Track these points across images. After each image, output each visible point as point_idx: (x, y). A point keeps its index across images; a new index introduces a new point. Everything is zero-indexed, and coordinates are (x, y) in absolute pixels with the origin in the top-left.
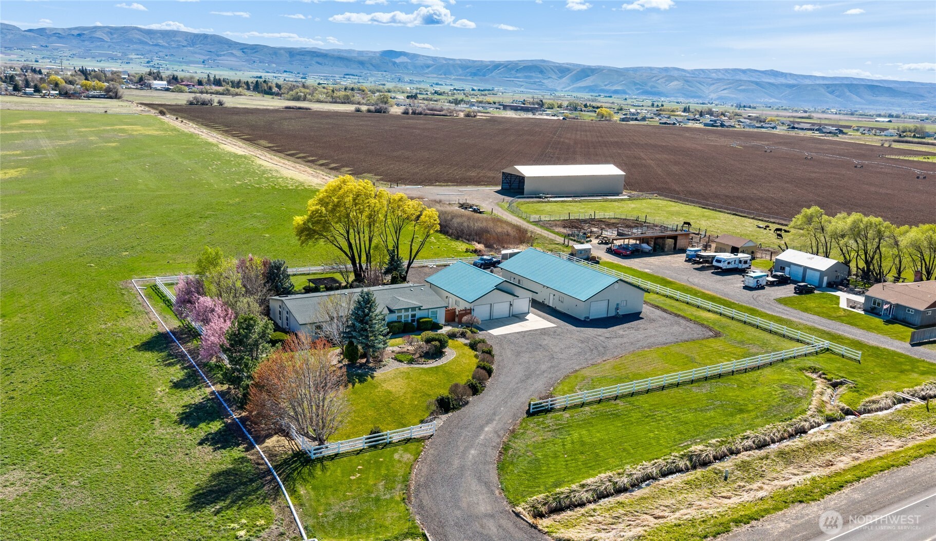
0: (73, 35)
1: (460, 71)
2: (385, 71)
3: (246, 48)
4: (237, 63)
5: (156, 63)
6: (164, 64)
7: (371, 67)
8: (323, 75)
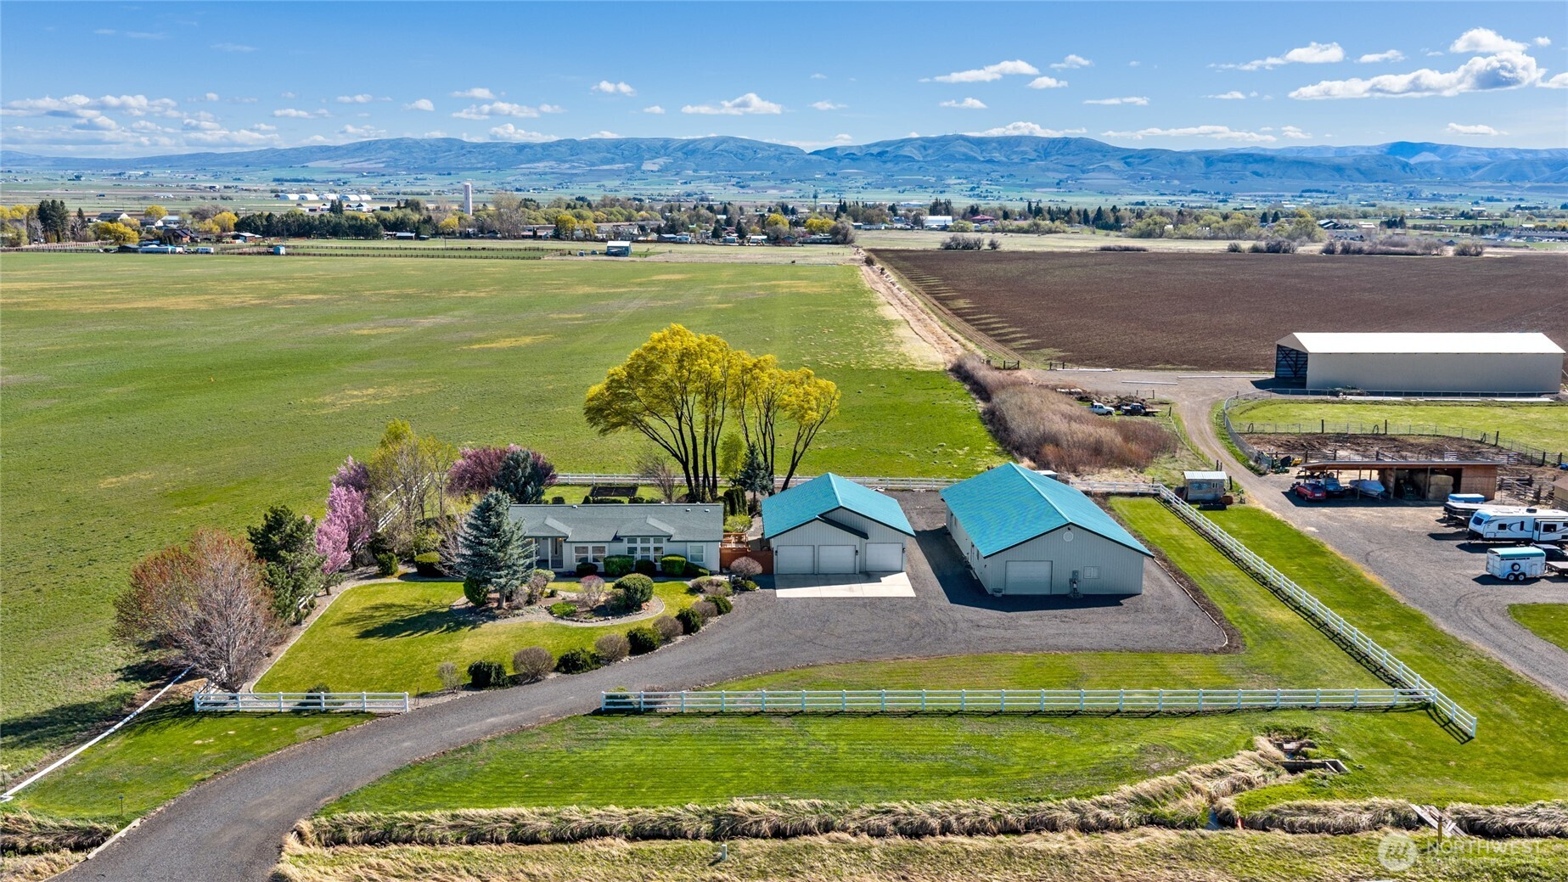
0: (872, 154)
1: (1547, 173)
2: (1384, 181)
3: (1131, 157)
4: (1114, 182)
5: (984, 190)
6: (996, 190)
7: (1357, 175)
8: (1261, 194)
